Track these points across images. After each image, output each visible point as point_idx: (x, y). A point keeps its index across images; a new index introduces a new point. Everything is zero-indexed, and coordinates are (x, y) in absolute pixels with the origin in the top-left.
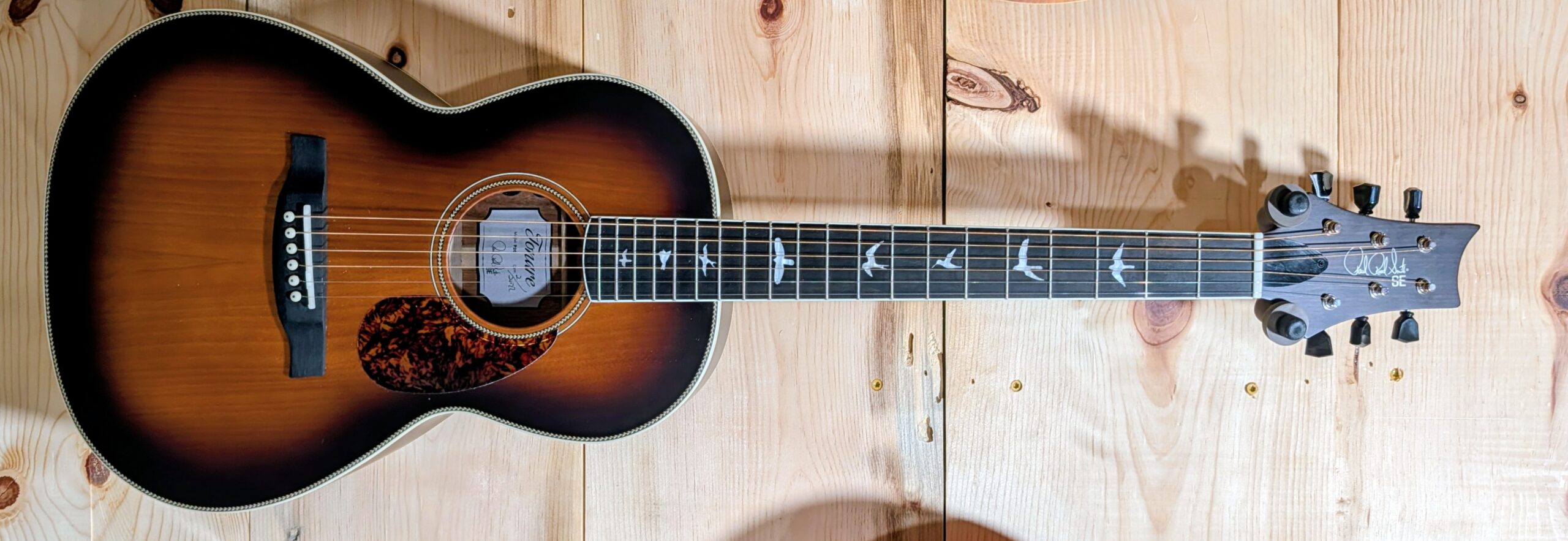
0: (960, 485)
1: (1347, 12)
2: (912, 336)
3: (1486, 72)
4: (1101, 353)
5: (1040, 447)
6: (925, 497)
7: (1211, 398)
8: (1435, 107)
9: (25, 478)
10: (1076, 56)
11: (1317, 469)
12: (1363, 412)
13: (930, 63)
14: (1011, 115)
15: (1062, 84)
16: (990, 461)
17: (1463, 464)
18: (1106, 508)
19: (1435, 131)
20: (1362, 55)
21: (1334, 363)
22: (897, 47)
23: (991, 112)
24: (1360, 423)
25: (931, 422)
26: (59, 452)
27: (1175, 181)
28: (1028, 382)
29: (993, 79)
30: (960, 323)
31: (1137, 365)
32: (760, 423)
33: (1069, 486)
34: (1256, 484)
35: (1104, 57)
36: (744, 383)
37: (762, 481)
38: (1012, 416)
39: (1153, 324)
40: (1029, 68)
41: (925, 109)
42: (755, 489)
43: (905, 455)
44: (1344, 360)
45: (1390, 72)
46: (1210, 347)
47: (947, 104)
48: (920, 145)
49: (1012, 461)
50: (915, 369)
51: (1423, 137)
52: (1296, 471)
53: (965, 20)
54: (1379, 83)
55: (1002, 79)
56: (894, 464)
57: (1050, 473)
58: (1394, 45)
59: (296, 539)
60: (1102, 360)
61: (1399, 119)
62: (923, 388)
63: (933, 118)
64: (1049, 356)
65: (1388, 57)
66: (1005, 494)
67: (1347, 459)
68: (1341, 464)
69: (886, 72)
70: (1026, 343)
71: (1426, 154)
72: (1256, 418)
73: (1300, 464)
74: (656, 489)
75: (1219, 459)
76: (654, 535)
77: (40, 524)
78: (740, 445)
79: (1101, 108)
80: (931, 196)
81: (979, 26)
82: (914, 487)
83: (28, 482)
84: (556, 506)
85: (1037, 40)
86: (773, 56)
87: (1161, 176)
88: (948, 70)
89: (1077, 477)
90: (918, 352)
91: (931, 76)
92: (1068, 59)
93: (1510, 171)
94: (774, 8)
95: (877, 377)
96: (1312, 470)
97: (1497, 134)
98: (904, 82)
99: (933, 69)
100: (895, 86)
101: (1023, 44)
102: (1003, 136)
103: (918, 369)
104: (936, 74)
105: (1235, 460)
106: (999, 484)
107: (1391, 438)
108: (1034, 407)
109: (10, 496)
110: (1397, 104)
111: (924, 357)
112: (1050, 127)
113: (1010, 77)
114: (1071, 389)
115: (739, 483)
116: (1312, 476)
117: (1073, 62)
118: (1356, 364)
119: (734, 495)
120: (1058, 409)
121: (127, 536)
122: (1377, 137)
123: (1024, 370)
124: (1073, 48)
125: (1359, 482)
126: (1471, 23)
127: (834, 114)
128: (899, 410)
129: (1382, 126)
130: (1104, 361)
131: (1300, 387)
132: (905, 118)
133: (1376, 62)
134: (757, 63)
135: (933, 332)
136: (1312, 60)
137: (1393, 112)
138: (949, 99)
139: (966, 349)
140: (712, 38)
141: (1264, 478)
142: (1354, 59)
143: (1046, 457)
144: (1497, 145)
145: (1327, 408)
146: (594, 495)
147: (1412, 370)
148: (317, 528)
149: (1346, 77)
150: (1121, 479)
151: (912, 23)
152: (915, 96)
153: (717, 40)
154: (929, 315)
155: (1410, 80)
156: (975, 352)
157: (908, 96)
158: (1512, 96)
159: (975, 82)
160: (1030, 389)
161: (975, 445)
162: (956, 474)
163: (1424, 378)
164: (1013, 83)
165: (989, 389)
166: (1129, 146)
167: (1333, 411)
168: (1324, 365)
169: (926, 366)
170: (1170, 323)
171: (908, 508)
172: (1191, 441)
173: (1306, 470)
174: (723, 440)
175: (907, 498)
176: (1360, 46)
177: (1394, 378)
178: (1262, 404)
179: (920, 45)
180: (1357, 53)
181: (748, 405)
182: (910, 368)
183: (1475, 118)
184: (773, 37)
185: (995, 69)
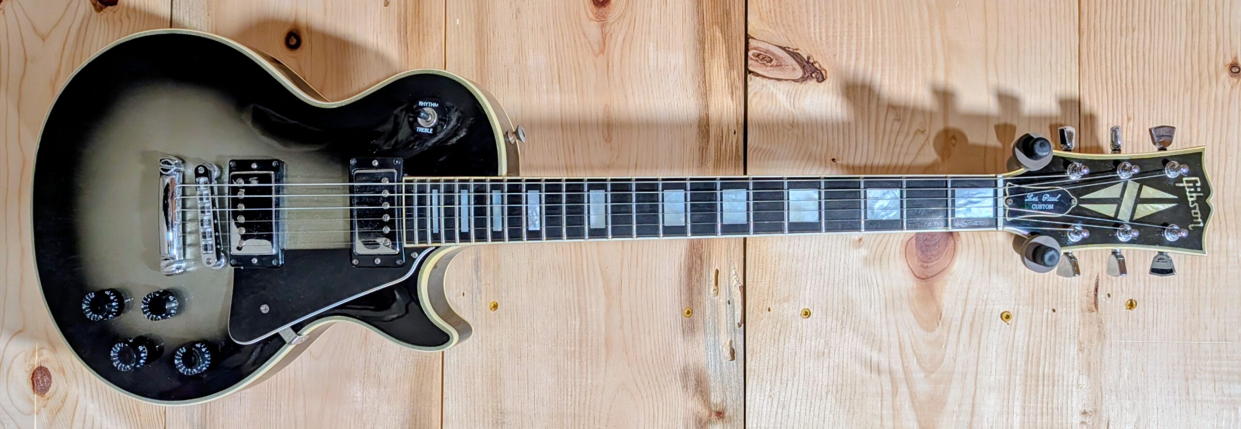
0: (758, 397)
2: (717, 271)
3: (1206, 48)
4: (878, 286)
5: (826, 365)
6: (729, 408)
7: (972, 325)
8: (1162, 77)
10: (857, 35)
11: (1063, 386)
12: (1103, 336)
13: (733, 42)
14: (802, 85)
15: (844, 60)
16: (783, 377)
17: (1190, 381)
18: (882, 417)
19: (1162, 96)
20: (1099, 33)
21: (1077, 295)
22: (706, 29)
23: (786, 82)
24: (1100, 346)
25: (733, 344)
26: (10, 366)
27: (937, 141)
28: (815, 310)
29: (787, 55)
30: (759, 261)
31: (909, 296)
32: (590, 344)
33: (850, 399)
34: (1011, 398)
35: (880, 36)
36: (577, 312)
37: (591, 394)
38: (802, 339)
39: (921, 261)
40: (817, 46)
41: (729, 81)
42: (585, 400)
43: (711, 372)
44: (1086, 291)
45: (1123, 46)
46: (970, 281)
47: (749, 76)
48: (725, 110)
49: (802, 378)
50: (720, 299)
51: (1152, 103)
52: (1045, 387)
53: (764, 8)
54: (1114, 57)
55: (795, 55)
56: (702, 380)
57: (835, 388)
58: (1126, 25)
60: (879, 292)
61: (1131, 87)
62: (727, 315)
63: (736, 88)
64: (834, 287)
65: (1121, 35)
66: (796, 405)
67: (1089, 376)
68: (1083, 381)
69: (696, 50)
70: (814, 278)
71: (1155, 117)
72: (1010, 341)
73: (1049, 380)
74: (502, 400)
75: (979, 377)
78: (573, 364)
79: (878, 78)
80: (734, 154)
81: (775, 11)
82: (719, 400)
84: (418, 414)
85: (823, 22)
86: (602, 37)
87: (929, 136)
88: (750, 48)
89: (857, 392)
90: (722, 284)
91: (734, 52)
92: (850, 38)
95: (688, 306)
96: (1058, 386)
97: (1216, 99)
98: (712, 58)
99: (736, 46)
100: (704, 62)
101: (812, 26)
102: (796, 103)
103: (722, 299)
104: (739, 51)
105: (992, 378)
106: (791, 396)
107: (1127, 359)
108: (821, 330)
110: (1129, 75)
111: (728, 289)
112: (835, 95)
113: (801, 53)
114: (852, 316)
115: (571, 395)
116: (1058, 391)
117: (854, 41)
118: (1096, 295)
120: (841, 332)
122: (1113, 103)
123: (812, 300)
124: (855, 29)
125: (1099, 396)
126: (1193, 5)
128: (706, 334)
129: (1117, 93)
130: (881, 293)
131: (1048, 315)
132: (712, 89)
133: (1112, 40)
134: (589, 43)
135: (735, 268)
136: (1057, 38)
137: (1126, 81)
138: (750, 72)
139: (763, 282)
140: (552, 25)
141: (1017, 392)
142: (1092, 37)
143: (831, 374)
144: (1215, 109)
145: (1071, 333)
146: (450, 403)
147: (1144, 300)
149: (1086, 52)
150: (895, 393)
151: (719, 9)
152: (721, 70)
153: (556, 22)
154: (732, 254)
155: (1141, 54)
156: (771, 285)
157: (715, 69)
158: (1228, 67)
159: (772, 58)
160: (817, 316)
161: (771, 363)
162: (754, 388)
163: (1155, 306)
164: (804, 58)
165: (783, 316)
166: (902, 111)
167: (1076, 335)
168: (1068, 296)
169: (729, 297)
170: (936, 261)
171: (714, 417)
172: (955, 360)
173: (1053, 386)
174: (559, 359)
175: (713, 409)
176: (1098, 26)
177: (1129, 307)
178: (1015, 329)
179: (725, 28)
180: (1095, 31)
181: (580, 329)
182: (716, 298)
183: (1197, 85)
184: (602, 21)
185: (789, 46)
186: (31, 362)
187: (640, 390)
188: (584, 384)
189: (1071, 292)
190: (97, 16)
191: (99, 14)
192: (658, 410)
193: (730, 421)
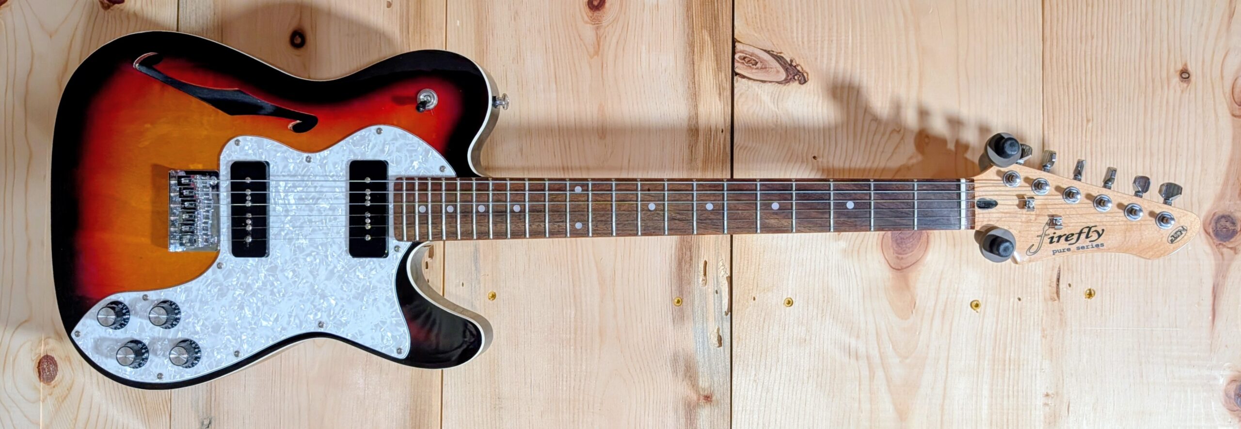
0: (743, 382)
1: (1049, 8)
2: (706, 263)
3: (1159, 54)
4: (856, 276)
5: (807, 351)
6: (716, 392)
7: (944, 312)
8: (1119, 82)
10: (837, 40)
11: (1028, 370)
12: (1064, 324)
13: (721, 45)
14: (785, 87)
15: (825, 61)
16: (767, 363)
17: (1143, 365)
18: (860, 400)
19: (1119, 99)
20: (1061, 41)
21: (1041, 285)
22: (695, 33)
23: (770, 84)
24: (1061, 333)
25: (721, 331)
26: (16, 355)
27: (915, 139)
28: (798, 299)
29: (772, 59)
30: (744, 252)
31: (885, 285)
32: (584, 332)
33: (830, 383)
34: (979, 382)
35: (859, 41)
36: (572, 301)
37: (585, 379)
38: (785, 327)
39: (896, 253)
40: (800, 50)
41: (717, 82)
42: (580, 385)
43: (699, 358)
44: (1049, 282)
45: (1083, 53)
46: (942, 272)
47: (735, 78)
48: (714, 110)
49: (785, 363)
50: (708, 288)
51: (1109, 106)
52: (1011, 371)
53: (750, 12)
54: (1074, 64)
55: (778, 58)
56: (691, 366)
57: (816, 372)
58: (1086, 33)
59: (208, 427)
60: (857, 284)
61: (1090, 91)
62: (715, 304)
63: (724, 89)
64: (815, 278)
65: (1081, 42)
66: (779, 389)
67: (1051, 361)
68: (1046, 365)
69: (686, 53)
70: (796, 267)
71: (1112, 119)
72: (979, 328)
73: (1014, 365)
74: (500, 386)
75: (950, 361)
76: (497, 425)
78: (568, 350)
79: (856, 81)
80: (722, 151)
81: (760, 16)
82: (707, 385)
84: (419, 399)
85: (806, 27)
86: (597, 38)
87: (904, 135)
88: (736, 51)
89: (837, 377)
90: (711, 275)
91: (722, 55)
92: (830, 42)
93: (1178, 131)
94: (598, 1)
95: (678, 295)
96: (1023, 370)
97: (1167, 102)
98: (701, 60)
99: (724, 49)
100: (694, 64)
101: (795, 31)
102: (780, 103)
103: (710, 289)
104: (726, 54)
105: (963, 363)
106: (775, 381)
107: (1086, 345)
108: (803, 318)
110: (1089, 79)
111: (715, 279)
112: (816, 97)
113: (784, 56)
114: (832, 304)
115: (567, 381)
116: (1024, 374)
117: (834, 45)
118: (1058, 285)
120: (822, 320)
121: (70, 424)
122: (1073, 106)
123: (794, 290)
124: (835, 34)
125: (1061, 380)
126: (1147, 15)
128: (695, 323)
129: (1078, 96)
130: (859, 284)
131: (1013, 303)
132: (701, 88)
133: (1072, 47)
134: (584, 45)
135: (722, 259)
136: (1022, 45)
137: (1086, 86)
138: (737, 74)
139: (749, 273)
140: (549, 25)
141: (985, 376)
142: (1055, 43)
143: (812, 359)
144: (1167, 111)
145: (1036, 320)
146: (449, 391)
147: (1102, 290)
148: (226, 418)
149: (1049, 57)
150: (872, 377)
151: (707, 14)
152: (709, 72)
153: (554, 29)
154: (720, 246)
155: (1099, 60)
156: (756, 275)
157: (704, 71)
158: (1178, 73)
159: (757, 61)
160: (799, 304)
161: (755, 349)
162: (740, 373)
163: (1112, 296)
164: (787, 62)
165: (767, 305)
167: (1040, 323)
168: (1033, 286)
169: (717, 286)
170: (911, 252)
171: (702, 401)
172: (928, 347)
173: (1019, 369)
174: (554, 346)
175: (701, 393)
176: (1060, 33)
177: (1088, 296)
178: (984, 317)
179: (713, 31)
180: (1057, 39)
181: (575, 318)
182: (704, 288)
183: (1150, 90)
184: (597, 24)
185: (773, 50)
186: (37, 351)
187: (632, 376)
188: (578, 370)
189: (1035, 281)
190: (104, 13)
191: (106, 13)
192: (649, 395)
193: (718, 404)
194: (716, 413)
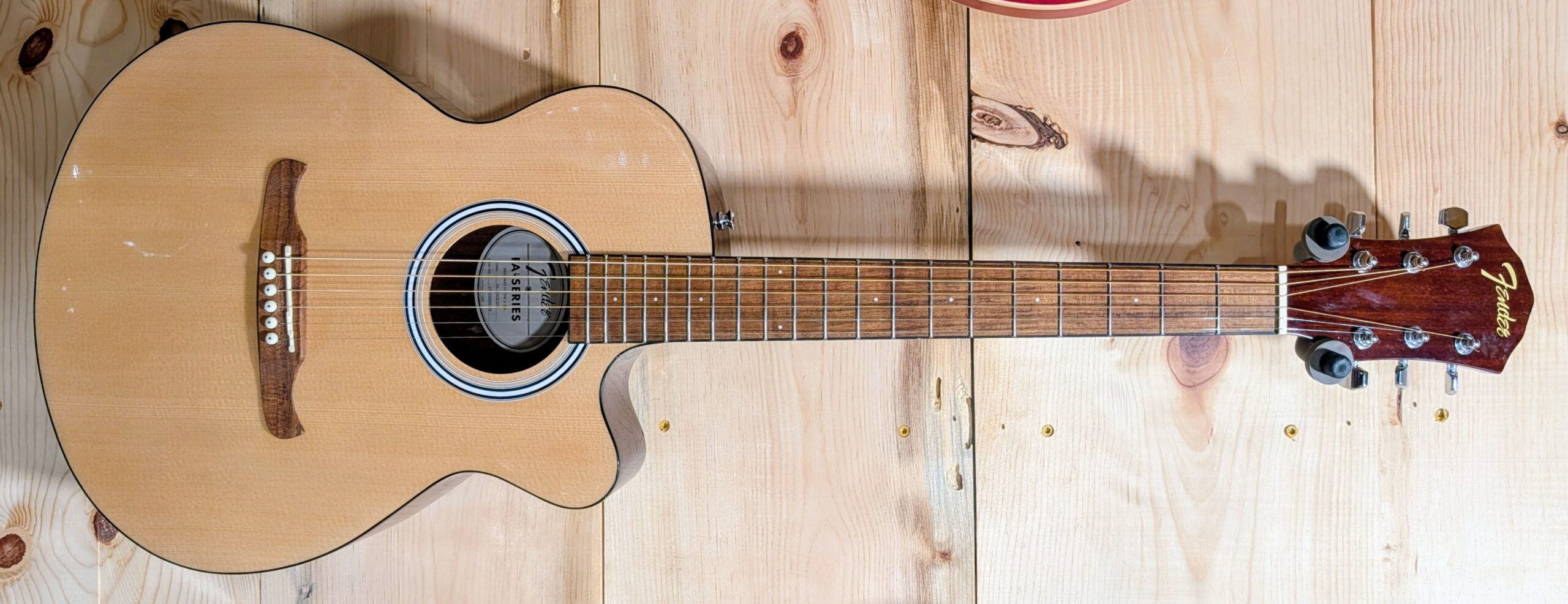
0: (991, 535)
2: (939, 381)
3: (1527, 103)
4: (1135, 396)
5: (1073, 494)
6: (956, 547)
7: (1250, 441)
8: (1475, 138)
9: (32, 535)
10: (1104, 90)
11: (1362, 514)
12: (1408, 455)
13: (954, 100)
14: (1038, 152)
15: (1089, 119)
16: (1022, 509)
17: (1514, 508)
18: (1142, 557)
19: (1475, 164)
20: (1398, 86)
21: (1376, 405)
22: (920, 85)
23: (1018, 149)
24: (1405, 466)
25: (961, 469)
26: (66, 508)
27: (1206, 218)
28: (1059, 426)
29: (1019, 116)
30: (989, 367)
31: (1172, 407)
32: (784, 472)
33: (1104, 534)
34: (1298, 530)
35: (1132, 91)
36: (767, 431)
37: (786, 532)
38: (1044, 463)
39: (1186, 365)
40: (1056, 104)
41: (950, 147)
42: (780, 540)
43: (934, 504)
44: (1387, 400)
45: (1427, 102)
46: (1246, 389)
47: (973, 142)
48: (946, 184)
49: (1044, 510)
50: (943, 414)
51: (1463, 170)
52: (1340, 517)
53: (990, 57)
54: (1416, 116)
55: (1028, 115)
56: (923, 514)
57: (1085, 521)
58: (1431, 75)
59: (308, 596)
60: (1136, 403)
61: (1438, 151)
62: (952, 434)
63: (959, 156)
64: (1081, 399)
65: (1425, 88)
66: (1038, 542)
67: (1392, 503)
68: (1386, 508)
69: (909, 110)
70: (1057, 387)
71: (1467, 187)
72: (1296, 462)
73: (1344, 509)
74: (678, 542)
75: (1259, 505)
76: (675, 589)
77: (46, 583)
78: (764, 495)
79: (1130, 145)
80: (957, 236)
81: (1003, 61)
82: (944, 538)
83: (34, 540)
84: (575, 559)
85: (1063, 75)
86: (794, 94)
87: (1193, 213)
88: (973, 107)
89: (1112, 527)
90: (946, 397)
91: (956, 113)
92: (1095, 94)
93: (1554, 203)
94: (794, 45)
95: (904, 423)
96: (1356, 514)
97: (1539, 165)
98: (928, 120)
99: (958, 109)
100: (918, 124)
101: (1049, 80)
102: (1030, 174)
103: (946, 414)
104: (961, 111)
105: (1276, 507)
106: (1031, 534)
107: (1438, 481)
108: (1066, 452)
109: (16, 555)
110: (1435, 136)
111: (952, 402)
112: (1078, 164)
113: (1036, 113)
114: (1104, 434)
115: (763, 535)
116: (1356, 521)
117: (1101, 97)
118: (1399, 404)
119: (757, 546)
120: (1091, 454)
121: (135, 594)
122: (1416, 171)
123: (1055, 415)
124: (1101, 83)
125: (1406, 528)
126: (1510, 51)
127: (856, 153)
128: (927, 457)
129: (1421, 158)
130: (1138, 403)
131: (1341, 429)
132: (929, 156)
133: (1413, 94)
134: (777, 103)
135: (961, 376)
136: (1347, 92)
137: (1431, 144)
138: (974, 137)
139: (995, 394)
140: (731, 80)
141: (1306, 524)
142: (1390, 91)
143: (1080, 505)
144: (1539, 177)
145: (1370, 450)
146: (613, 548)
147: (1457, 410)
148: (330, 585)
149: (1383, 108)
150: (1158, 526)
151: (936, 60)
152: (939, 135)
153: (737, 79)
154: (957, 359)
155: (1449, 112)
156: (1005, 396)
157: (932, 133)
158: (1554, 126)
159: (1001, 119)
160: (1061, 434)
161: (1006, 493)
162: (986, 522)
163: (1471, 418)
164: (1039, 120)
165: (1019, 435)
166: (1160, 182)
167: (1377, 453)
168: (1366, 406)
169: (955, 411)
170: (1205, 364)
171: (938, 559)
172: (1230, 486)
173: (1350, 514)
174: (746, 490)
175: (937, 549)
176: (1396, 78)
177: (1439, 418)
178: (1302, 446)
179: (944, 84)
180: (1393, 84)
181: (771, 453)
182: (938, 413)
183: (1516, 149)
184: (793, 76)
185: (1021, 105)
187: (846, 528)
188: (777, 521)
189: (1369, 400)
192: (870, 551)
193: (958, 564)
194: (956, 574)
